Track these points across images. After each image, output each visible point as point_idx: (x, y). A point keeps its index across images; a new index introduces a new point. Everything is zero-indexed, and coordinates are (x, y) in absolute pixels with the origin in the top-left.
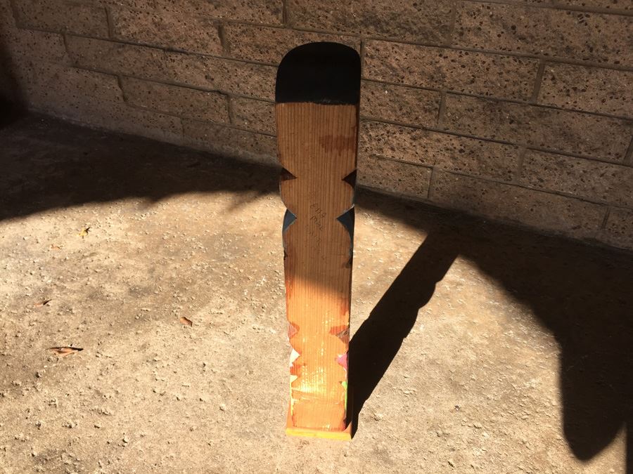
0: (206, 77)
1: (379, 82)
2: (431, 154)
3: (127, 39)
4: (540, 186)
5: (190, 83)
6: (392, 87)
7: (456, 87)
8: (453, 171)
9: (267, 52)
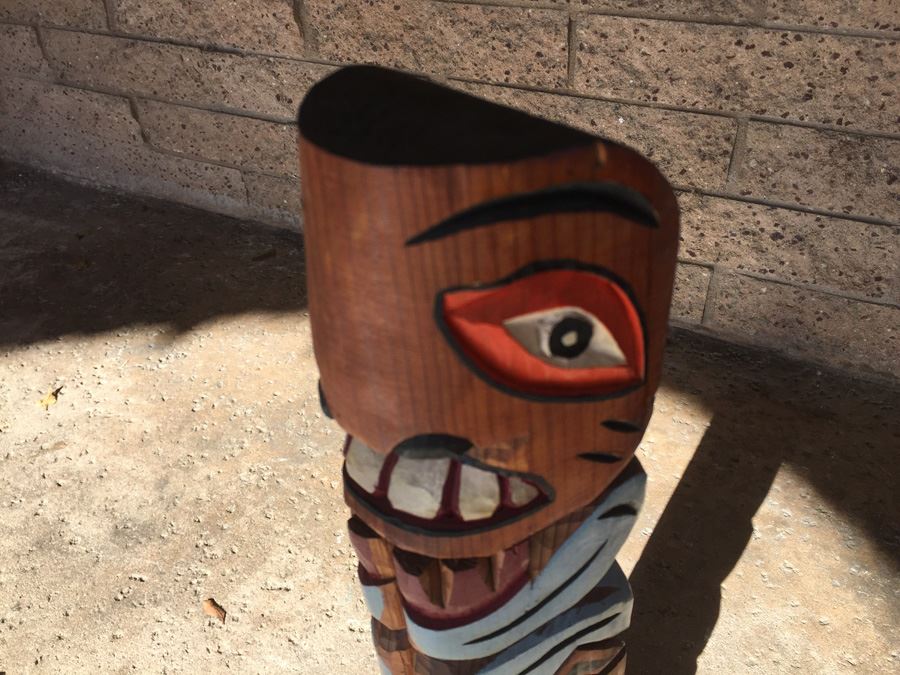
0: (278, 98)
1: (607, 100)
2: (710, 241)
3: (137, 32)
5: (252, 109)
6: (633, 110)
7: (771, 108)
8: (757, 274)
9: (386, 46)
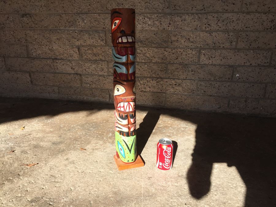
0: (71, 68)
1: (143, 62)
2: (164, 87)
3: (35, 57)
4: (205, 94)
5: (64, 72)
6: (148, 64)
7: (171, 61)
8: (173, 93)
